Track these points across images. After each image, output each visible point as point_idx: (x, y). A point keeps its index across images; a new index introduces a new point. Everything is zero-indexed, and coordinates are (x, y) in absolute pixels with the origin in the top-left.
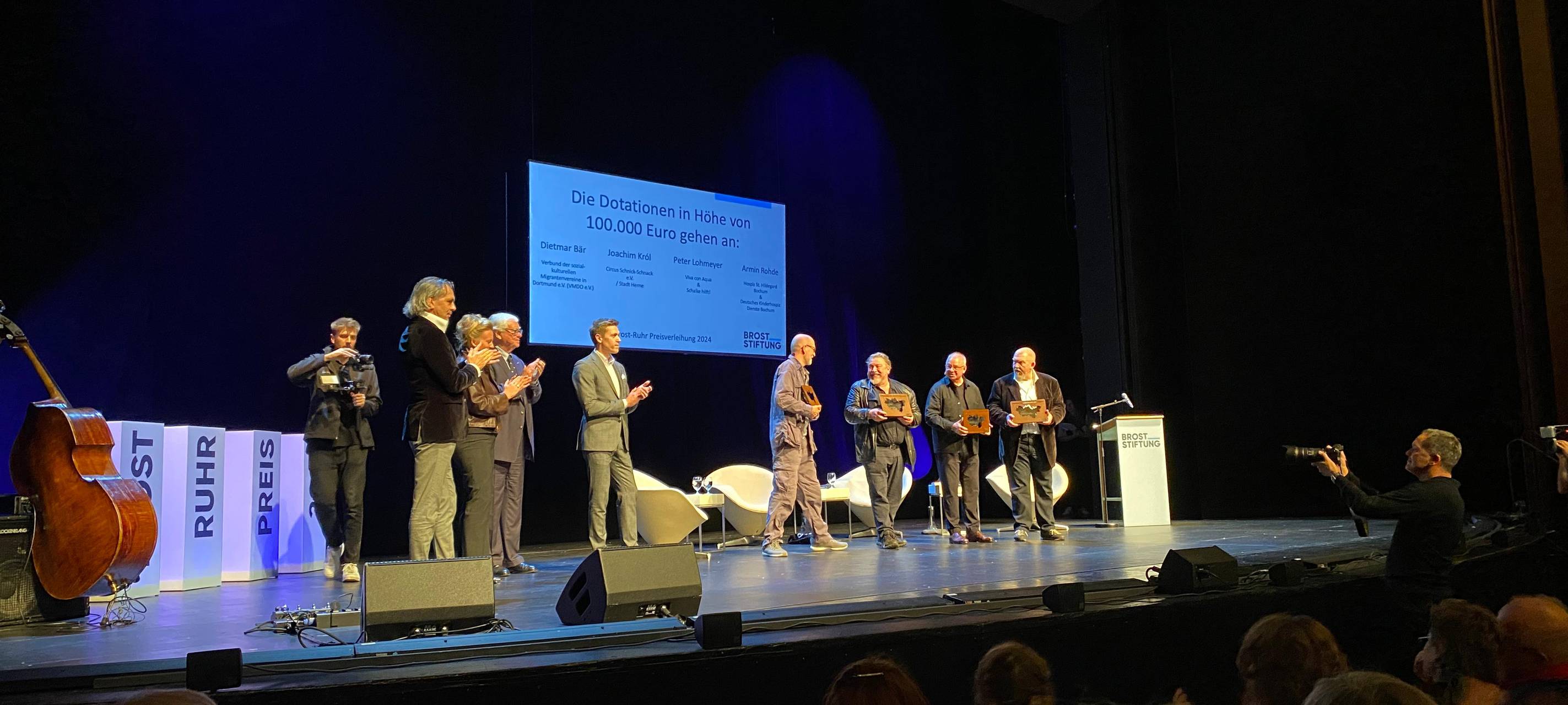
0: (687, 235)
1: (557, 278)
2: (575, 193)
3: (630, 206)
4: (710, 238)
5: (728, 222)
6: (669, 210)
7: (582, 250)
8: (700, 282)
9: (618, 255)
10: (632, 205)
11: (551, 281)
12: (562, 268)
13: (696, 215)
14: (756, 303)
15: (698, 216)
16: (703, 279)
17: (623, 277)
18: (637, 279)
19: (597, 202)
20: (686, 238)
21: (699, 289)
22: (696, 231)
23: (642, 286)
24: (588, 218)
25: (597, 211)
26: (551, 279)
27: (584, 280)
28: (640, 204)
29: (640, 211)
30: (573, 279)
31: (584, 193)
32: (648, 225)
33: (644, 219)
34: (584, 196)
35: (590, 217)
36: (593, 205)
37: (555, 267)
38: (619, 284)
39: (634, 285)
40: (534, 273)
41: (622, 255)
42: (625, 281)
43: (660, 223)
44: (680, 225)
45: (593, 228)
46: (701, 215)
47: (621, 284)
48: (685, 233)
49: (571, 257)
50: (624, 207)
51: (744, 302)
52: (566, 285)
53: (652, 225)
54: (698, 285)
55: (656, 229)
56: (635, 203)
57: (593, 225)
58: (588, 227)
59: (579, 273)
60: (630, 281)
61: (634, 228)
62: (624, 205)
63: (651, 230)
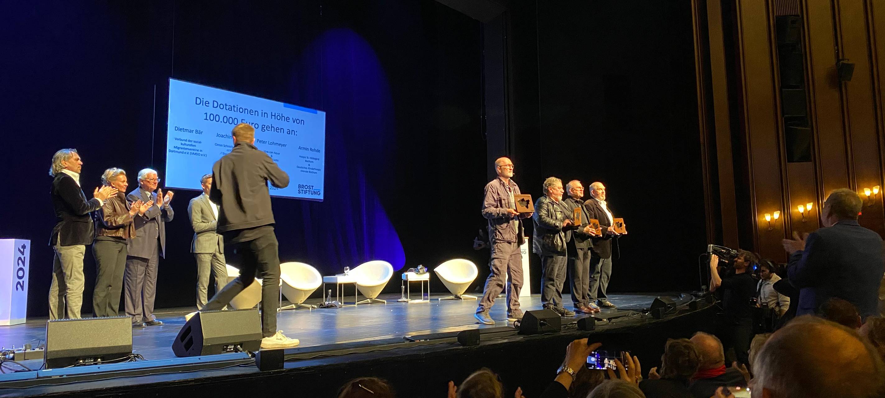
0: (266, 127)
1: (184, 148)
2: (198, 99)
3: (231, 108)
4: (280, 129)
5: (291, 120)
6: (255, 111)
7: (200, 133)
9: (223, 136)
10: (233, 108)
12: (187, 143)
13: (272, 115)
14: (306, 168)
15: (273, 116)
16: (275, 153)
19: (211, 105)
20: (265, 128)
22: (271, 125)
24: (205, 114)
25: (210, 110)
26: (180, 149)
27: (201, 151)
28: (237, 108)
29: (237, 111)
30: (194, 150)
31: (203, 99)
32: (242, 120)
33: (239, 116)
34: (203, 101)
35: (206, 113)
36: (208, 106)
37: (183, 142)
40: (170, 145)
41: (225, 136)
43: (249, 119)
44: (261, 121)
45: (208, 120)
46: (275, 116)
48: (265, 126)
49: (193, 137)
50: (227, 108)
51: (299, 167)
52: (189, 153)
56: (234, 107)
57: (208, 118)
58: (205, 119)
59: (198, 147)
61: (233, 121)
62: (227, 107)
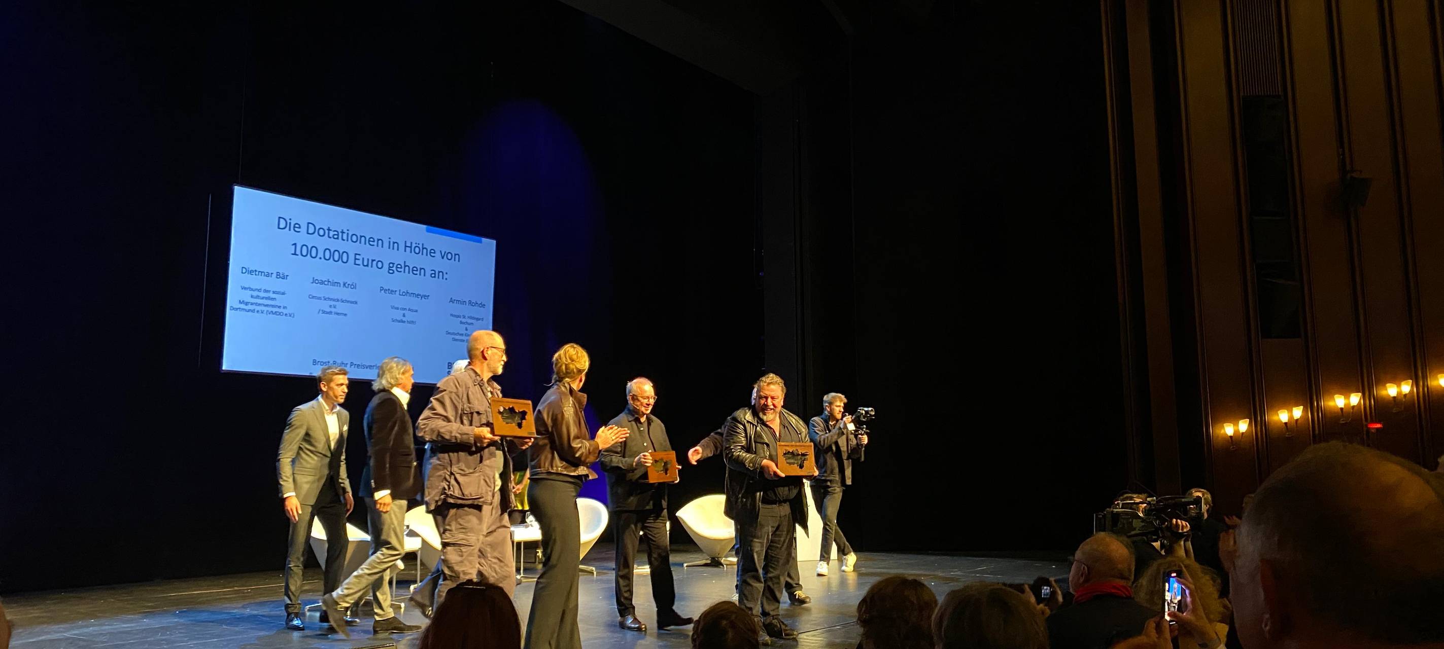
0: (395, 265)
1: (257, 304)
2: (281, 220)
3: (338, 235)
4: (419, 270)
5: (438, 255)
6: (378, 240)
7: (284, 277)
8: (406, 312)
9: (322, 283)
10: (340, 234)
11: (250, 307)
12: (262, 294)
13: (406, 246)
14: (462, 335)
16: (409, 310)
17: (325, 306)
18: (341, 307)
19: (304, 229)
20: (394, 269)
21: (404, 319)
22: (405, 262)
23: (345, 315)
24: (293, 245)
25: (302, 238)
26: (250, 306)
27: (285, 307)
28: (348, 233)
29: (347, 240)
30: (273, 306)
31: (290, 219)
32: (356, 254)
33: (351, 248)
34: (290, 223)
35: (295, 244)
36: (299, 232)
37: (255, 293)
38: (321, 312)
39: (338, 314)
40: (232, 299)
41: (326, 283)
42: (328, 310)
43: (368, 252)
44: (388, 256)
45: (297, 255)
46: (411, 247)
47: (324, 312)
48: (393, 264)
49: (273, 284)
50: (331, 235)
51: (449, 333)
52: (265, 312)
53: (359, 255)
54: (404, 316)
55: (363, 259)
56: (343, 232)
57: (298, 252)
58: (293, 254)
59: (280, 300)
60: (333, 310)
61: (341, 257)
62: (332, 233)
63: (358, 259)
